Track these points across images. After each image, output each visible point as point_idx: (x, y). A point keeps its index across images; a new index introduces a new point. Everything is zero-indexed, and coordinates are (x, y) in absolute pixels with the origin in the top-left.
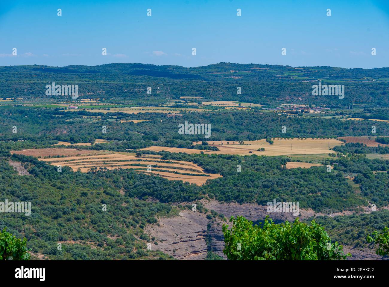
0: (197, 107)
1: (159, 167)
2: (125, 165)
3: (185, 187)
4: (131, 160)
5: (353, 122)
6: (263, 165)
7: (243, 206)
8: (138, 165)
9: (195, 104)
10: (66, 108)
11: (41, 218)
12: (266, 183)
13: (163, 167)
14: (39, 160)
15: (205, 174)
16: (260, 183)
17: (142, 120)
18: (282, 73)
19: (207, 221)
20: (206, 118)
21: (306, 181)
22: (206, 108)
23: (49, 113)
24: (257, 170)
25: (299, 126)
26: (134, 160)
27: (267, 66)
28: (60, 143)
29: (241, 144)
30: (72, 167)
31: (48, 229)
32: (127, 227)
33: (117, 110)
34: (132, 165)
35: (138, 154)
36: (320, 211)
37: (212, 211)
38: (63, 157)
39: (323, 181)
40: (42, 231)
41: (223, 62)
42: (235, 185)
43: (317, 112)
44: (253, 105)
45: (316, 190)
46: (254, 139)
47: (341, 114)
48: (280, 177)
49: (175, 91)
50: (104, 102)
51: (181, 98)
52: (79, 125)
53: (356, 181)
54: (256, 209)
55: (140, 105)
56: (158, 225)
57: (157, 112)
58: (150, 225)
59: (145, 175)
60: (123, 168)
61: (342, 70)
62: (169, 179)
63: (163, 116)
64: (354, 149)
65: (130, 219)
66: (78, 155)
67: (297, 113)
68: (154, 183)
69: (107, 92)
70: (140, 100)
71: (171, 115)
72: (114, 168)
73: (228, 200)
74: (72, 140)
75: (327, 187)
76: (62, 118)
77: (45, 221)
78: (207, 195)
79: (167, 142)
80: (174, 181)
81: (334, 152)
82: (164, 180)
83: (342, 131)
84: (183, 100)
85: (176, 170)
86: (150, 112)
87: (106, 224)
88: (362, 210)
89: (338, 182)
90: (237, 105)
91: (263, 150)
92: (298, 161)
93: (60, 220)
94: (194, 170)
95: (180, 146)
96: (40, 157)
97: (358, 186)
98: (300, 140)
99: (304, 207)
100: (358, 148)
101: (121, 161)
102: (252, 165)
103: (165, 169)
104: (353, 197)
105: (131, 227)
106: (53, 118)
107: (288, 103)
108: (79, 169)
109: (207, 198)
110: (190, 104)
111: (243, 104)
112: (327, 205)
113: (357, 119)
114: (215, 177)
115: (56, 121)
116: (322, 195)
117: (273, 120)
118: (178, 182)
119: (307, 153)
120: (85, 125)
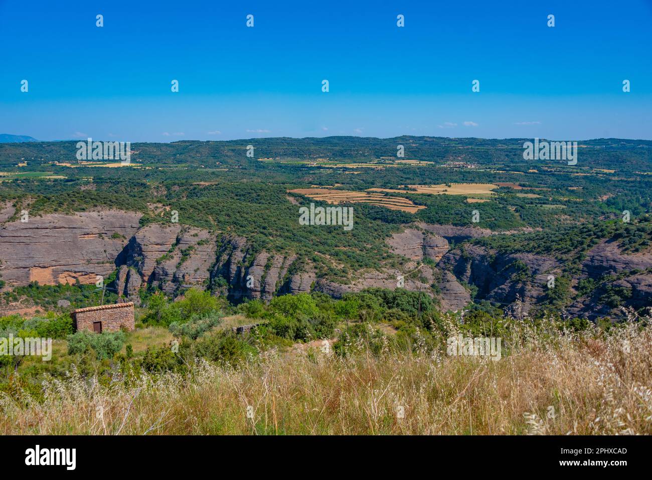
0: (392, 164)
1: (384, 201)
2: (361, 200)
3: (403, 214)
4: (364, 197)
5: (499, 174)
6: (452, 200)
7: (443, 227)
8: (369, 200)
9: (391, 162)
10: (308, 165)
11: (321, 232)
12: (457, 212)
13: (386, 201)
14: (306, 196)
15: (414, 205)
16: (453, 212)
17: (359, 172)
18: (444, 142)
19: (423, 236)
20: (401, 171)
21: (484, 211)
22: (398, 164)
23: (298, 167)
24: (449, 203)
25: (462, 176)
26: (366, 197)
27: (434, 137)
28: (312, 186)
29: (430, 187)
30: (327, 201)
31: (327, 239)
32: (375, 239)
33: (341, 166)
34: (365, 200)
35: (368, 193)
36: (495, 230)
37: (425, 230)
38: (320, 194)
39: (495, 211)
40: (323, 241)
41: (405, 135)
42: (437, 213)
43: (473, 167)
44: (429, 163)
45: (491, 216)
46: (438, 184)
47: (489, 168)
48: (465, 208)
49: (377, 154)
50: (331, 160)
51: (381, 158)
52: (319, 175)
53: (516, 211)
54: (452, 229)
55: (355, 162)
56: (393, 238)
57: (368, 167)
58: (388, 238)
59: (375, 207)
60: (360, 201)
61: (484, 140)
62: (392, 209)
63: (372, 169)
64: (506, 190)
65: (375, 234)
66: (330, 193)
67: (459, 167)
68: (382, 211)
69: (333, 154)
70: (355, 159)
71: (377, 169)
72: (355, 201)
73: (433, 222)
74: (320, 184)
75: (498, 215)
76: (307, 170)
77: (324, 235)
78: (418, 220)
79: (382, 186)
80: (396, 210)
81: (493, 192)
82: (388, 209)
83: (492, 179)
84: (383, 159)
85: (395, 203)
86: (363, 166)
87: (362, 237)
88: (522, 230)
89: (504, 212)
90: (418, 162)
91: (446, 191)
92: (473, 198)
93: (333, 234)
94: (408, 203)
95: (391, 188)
96: (306, 194)
97: (517, 214)
98: (468, 185)
99: (484, 228)
100: (509, 190)
101: (358, 197)
102: (445, 200)
103: (388, 203)
104: (516, 222)
105: (377, 239)
106: (301, 170)
107: (451, 161)
108: (332, 202)
109: (418, 221)
110: (387, 162)
111: (421, 162)
112: (499, 227)
113: (501, 172)
114: (422, 207)
115: (304, 172)
116: (495, 220)
117: (445, 172)
118: (399, 211)
119: (477, 193)
120: (323, 175)
